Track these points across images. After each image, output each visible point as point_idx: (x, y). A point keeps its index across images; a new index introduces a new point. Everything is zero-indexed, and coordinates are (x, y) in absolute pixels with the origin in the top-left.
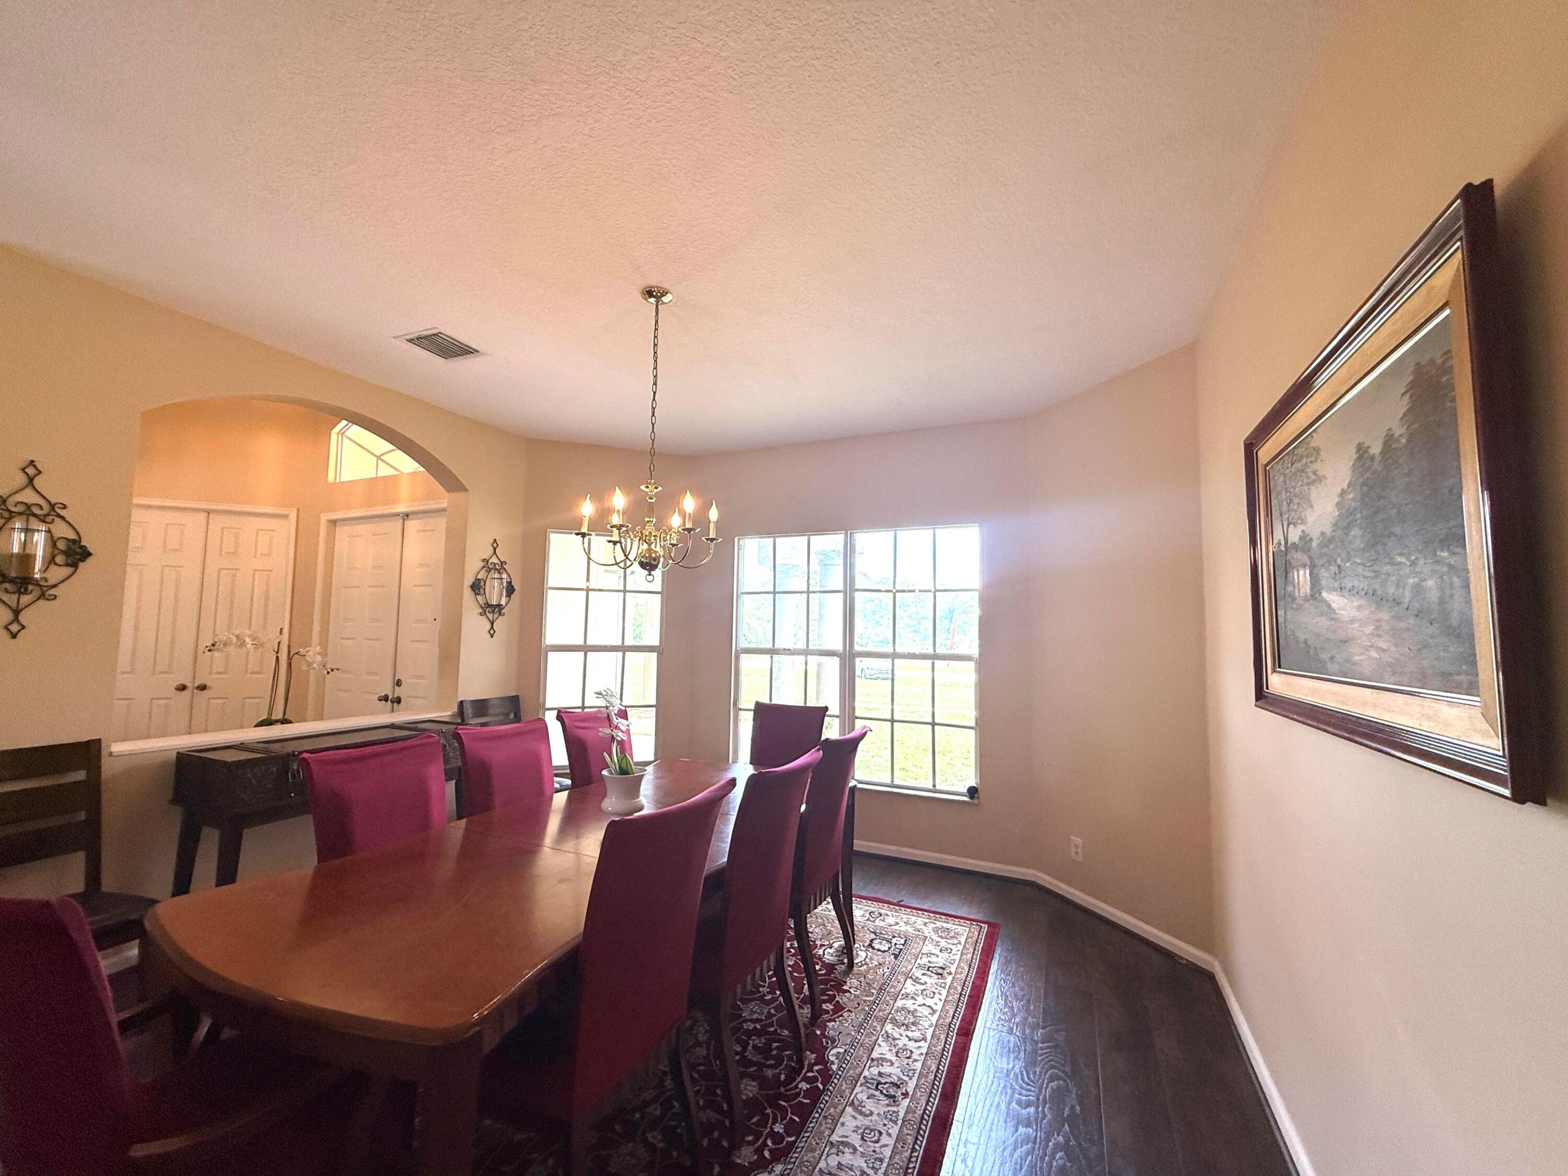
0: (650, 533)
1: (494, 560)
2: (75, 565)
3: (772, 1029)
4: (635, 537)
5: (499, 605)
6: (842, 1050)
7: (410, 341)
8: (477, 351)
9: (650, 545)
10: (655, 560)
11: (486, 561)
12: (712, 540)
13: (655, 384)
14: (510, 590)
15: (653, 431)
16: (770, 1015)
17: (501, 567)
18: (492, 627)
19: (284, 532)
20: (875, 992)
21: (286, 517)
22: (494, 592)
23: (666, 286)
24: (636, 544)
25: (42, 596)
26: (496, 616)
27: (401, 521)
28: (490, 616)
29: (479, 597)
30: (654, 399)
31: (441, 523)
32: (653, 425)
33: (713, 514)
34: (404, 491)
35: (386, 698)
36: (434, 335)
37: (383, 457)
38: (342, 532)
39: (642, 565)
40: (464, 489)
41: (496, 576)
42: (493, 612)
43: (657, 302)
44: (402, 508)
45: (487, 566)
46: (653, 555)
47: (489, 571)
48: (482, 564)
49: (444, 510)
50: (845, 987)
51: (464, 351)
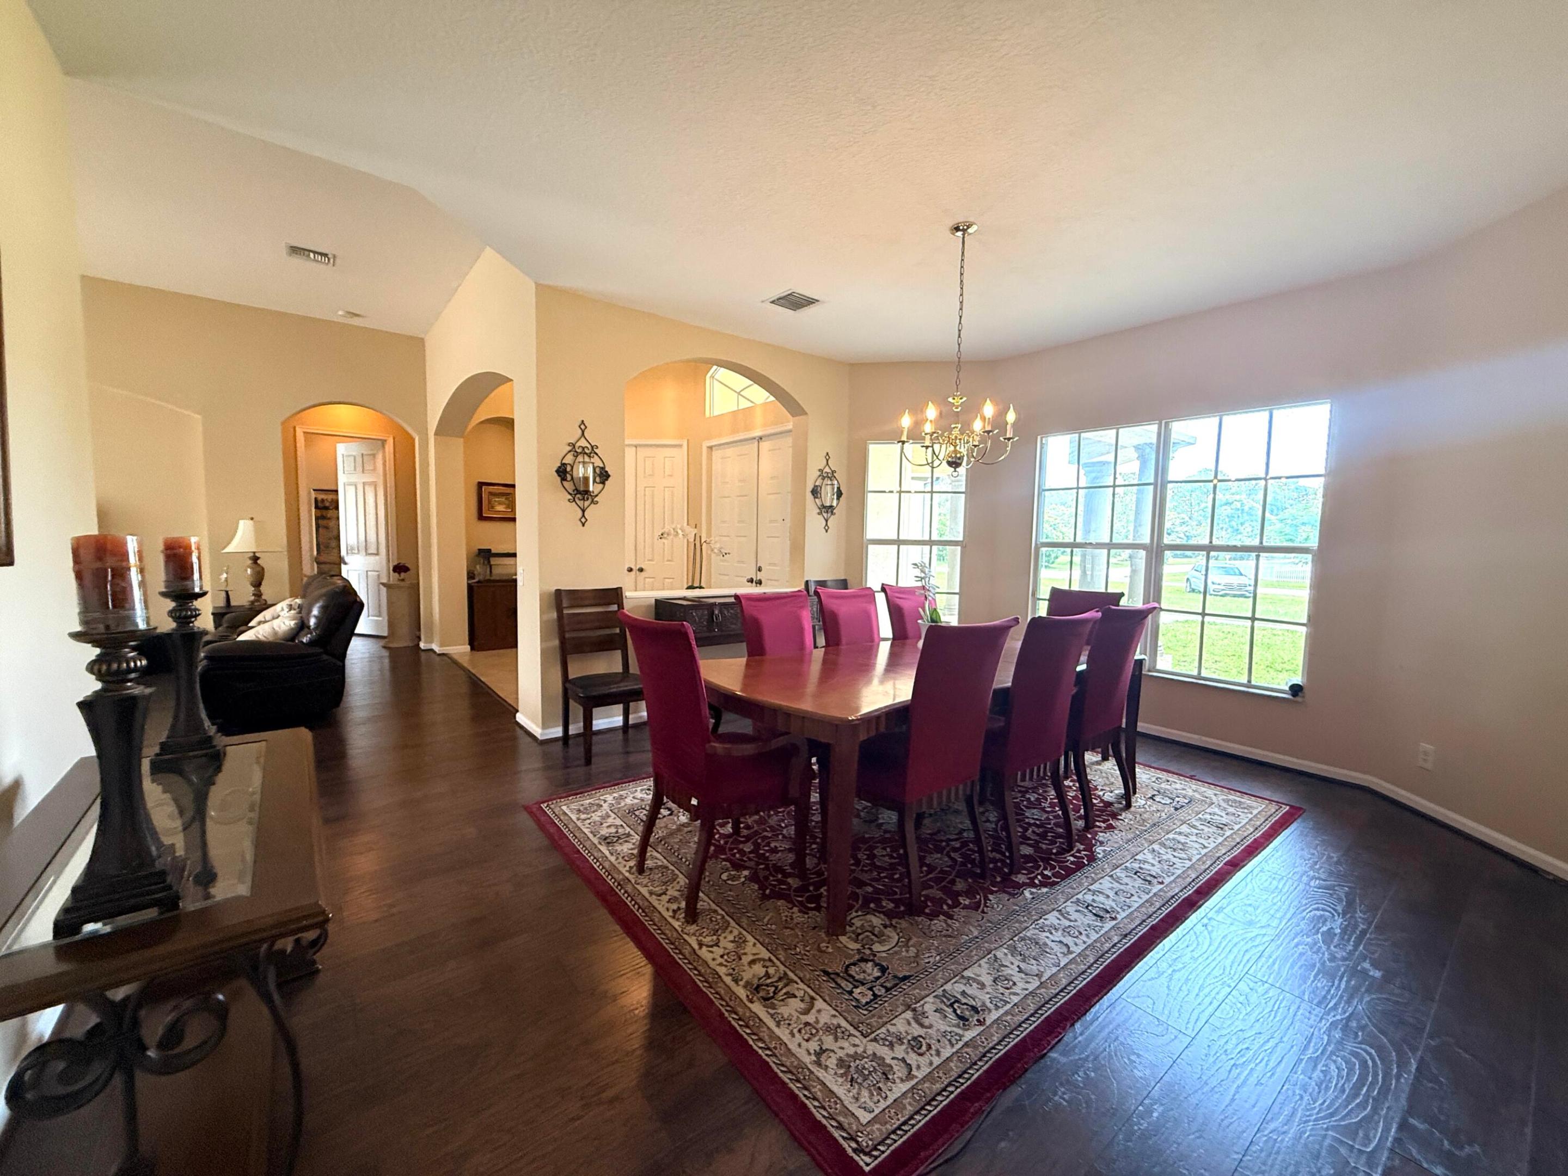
0: (956, 437)
1: (827, 470)
2: (603, 483)
3: (1049, 826)
4: (944, 441)
5: (831, 506)
6: (1109, 849)
7: (773, 302)
8: (817, 301)
9: (955, 447)
10: (959, 458)
11: (821, 470)
12: (1009, 439)
13: (961, 309)
14: (839, 494)
15: (959, 351)
16: (1048, 819)
17: (832, 476)
18: (827, 525)
19: (680, 456)
20: (1148, 825)
21: (680, 446)
22: (828, 497)
23: (971, 219)
24: (944, 446)
25: (592, 502)
26: (829, 515)
27: (756, 443)
28: (825, 515)
29: (817, 500)
30: (960, 323)
31: (789, 441)
32: (959, 345)
33: (1011, 417)
34: (759, 418)
35: (751, 581)
36: (789, 295)
37: (742, 393)
38: (717, 454)
39: (950, 464)
40: (804, 413)
41: (829, 482)
42: (827, 512)
43: (964, 235)
44: (757, 433)
45: (823, 476)
46: (958, 455)
47: (824, 478)
48: (819, 473)
49: (790, 431)
50: (1119, 817)
51: (810, 302)
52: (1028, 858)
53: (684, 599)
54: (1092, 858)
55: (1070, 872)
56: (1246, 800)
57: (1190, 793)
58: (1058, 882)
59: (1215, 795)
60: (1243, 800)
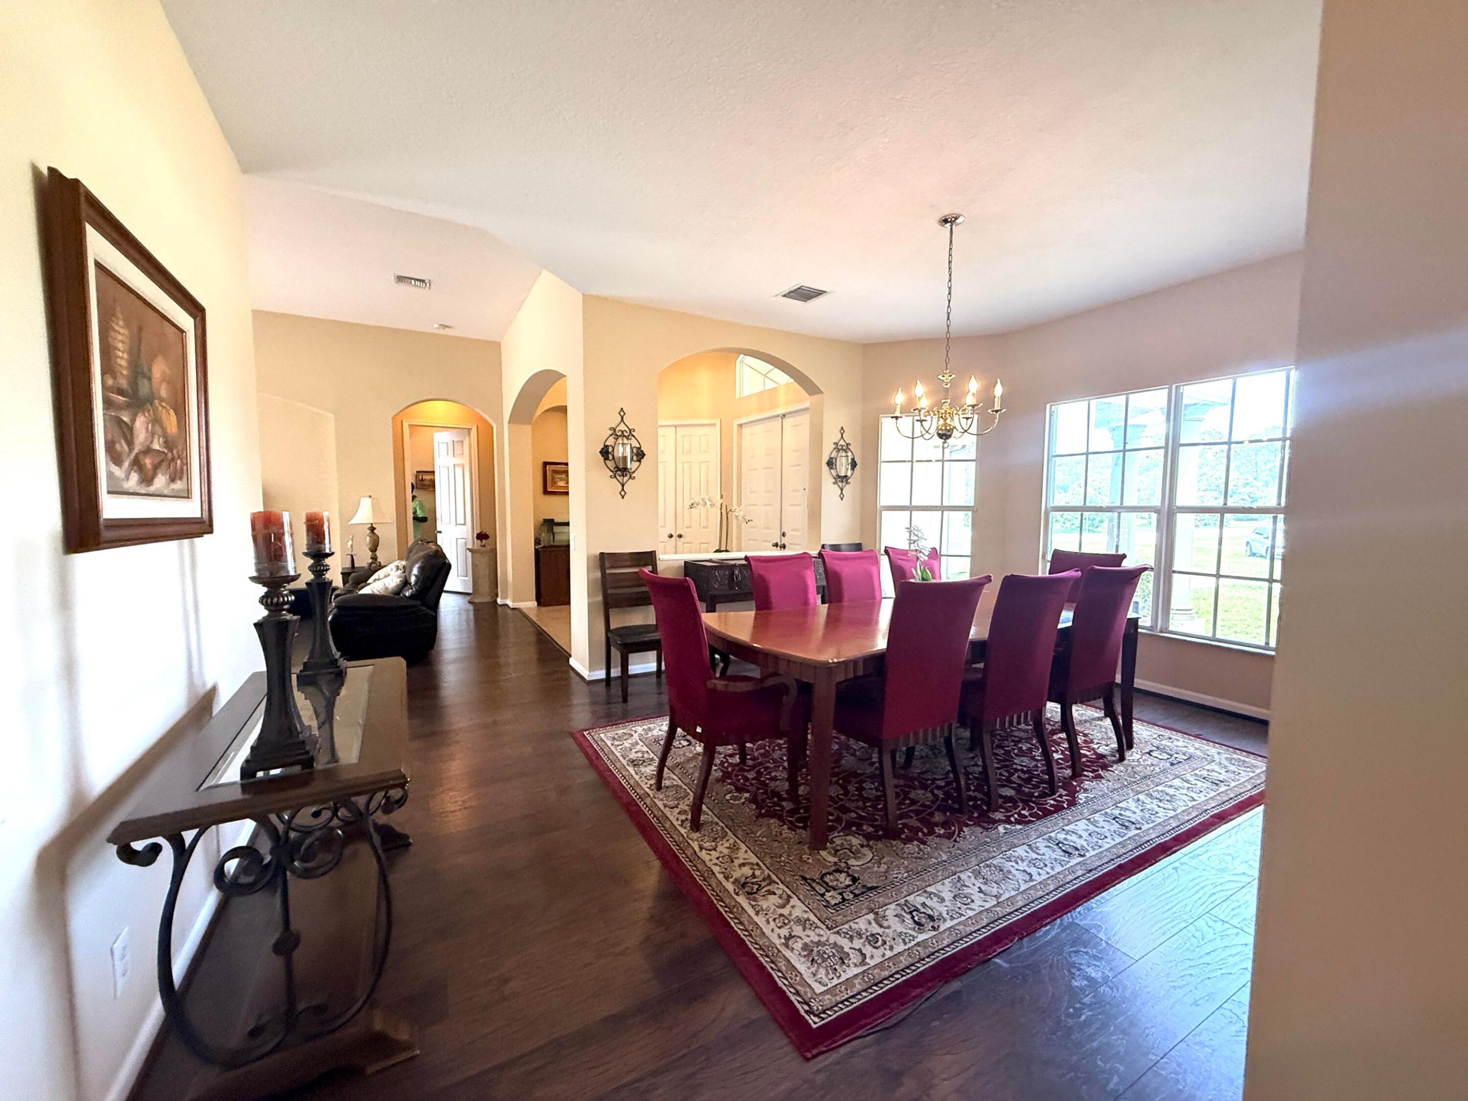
0: (946, 411)
1: (842, 443)
2: (639, 461)
3: (1036, 773)
4: (935, 415)
5: (846, 476)
6: (1092, 796)
7: (784, 296)
8: (825, 292)
9: (945, 420)
10: (949, 431)
11: (836, 444)
12: (997, 411)
13: (950, 294)
14: (854, 465)
15: (948, 332)
16: (1036, 766)
17: (847, 448)
18: (842, 493)
19: (714, 434)
21: (714, 425)
22: (843, 467)
23: (957, 211)
24: (935, 420)
25: (630, 477)
26: (844, 484)
27: (780, 420)
28: (840, 484)
29: (832, 471)
30: (949, 306)
31: (805, 419)
32: (948, 326)
33: (998, 391)
34: (782, 397)
35: (776, 545)
36: (799, 288)
37: (767, 375)
38: (745, 431)
39: (941, 436)
40: (820, 392)
41: (844, 454)
42: (842, 481)
43: (951, 226)
44: (781, 411)
45: (838, 448)
46: (948, 428)
47: (839, 450)
48: (834, 446)
49: (808, 409)
50: (1110, 769)
51: (819, 293)
52: (1008, 799)
53: (710, 561)
54: (1073, 803)
55: (1047, 813)
56: (1251, 760)
57: (1191, 750)
58: (1034, 821)
59: (1219, 753)
60: (1247, 760)
